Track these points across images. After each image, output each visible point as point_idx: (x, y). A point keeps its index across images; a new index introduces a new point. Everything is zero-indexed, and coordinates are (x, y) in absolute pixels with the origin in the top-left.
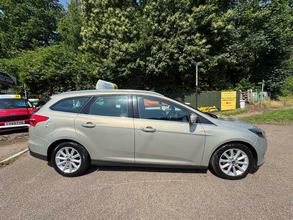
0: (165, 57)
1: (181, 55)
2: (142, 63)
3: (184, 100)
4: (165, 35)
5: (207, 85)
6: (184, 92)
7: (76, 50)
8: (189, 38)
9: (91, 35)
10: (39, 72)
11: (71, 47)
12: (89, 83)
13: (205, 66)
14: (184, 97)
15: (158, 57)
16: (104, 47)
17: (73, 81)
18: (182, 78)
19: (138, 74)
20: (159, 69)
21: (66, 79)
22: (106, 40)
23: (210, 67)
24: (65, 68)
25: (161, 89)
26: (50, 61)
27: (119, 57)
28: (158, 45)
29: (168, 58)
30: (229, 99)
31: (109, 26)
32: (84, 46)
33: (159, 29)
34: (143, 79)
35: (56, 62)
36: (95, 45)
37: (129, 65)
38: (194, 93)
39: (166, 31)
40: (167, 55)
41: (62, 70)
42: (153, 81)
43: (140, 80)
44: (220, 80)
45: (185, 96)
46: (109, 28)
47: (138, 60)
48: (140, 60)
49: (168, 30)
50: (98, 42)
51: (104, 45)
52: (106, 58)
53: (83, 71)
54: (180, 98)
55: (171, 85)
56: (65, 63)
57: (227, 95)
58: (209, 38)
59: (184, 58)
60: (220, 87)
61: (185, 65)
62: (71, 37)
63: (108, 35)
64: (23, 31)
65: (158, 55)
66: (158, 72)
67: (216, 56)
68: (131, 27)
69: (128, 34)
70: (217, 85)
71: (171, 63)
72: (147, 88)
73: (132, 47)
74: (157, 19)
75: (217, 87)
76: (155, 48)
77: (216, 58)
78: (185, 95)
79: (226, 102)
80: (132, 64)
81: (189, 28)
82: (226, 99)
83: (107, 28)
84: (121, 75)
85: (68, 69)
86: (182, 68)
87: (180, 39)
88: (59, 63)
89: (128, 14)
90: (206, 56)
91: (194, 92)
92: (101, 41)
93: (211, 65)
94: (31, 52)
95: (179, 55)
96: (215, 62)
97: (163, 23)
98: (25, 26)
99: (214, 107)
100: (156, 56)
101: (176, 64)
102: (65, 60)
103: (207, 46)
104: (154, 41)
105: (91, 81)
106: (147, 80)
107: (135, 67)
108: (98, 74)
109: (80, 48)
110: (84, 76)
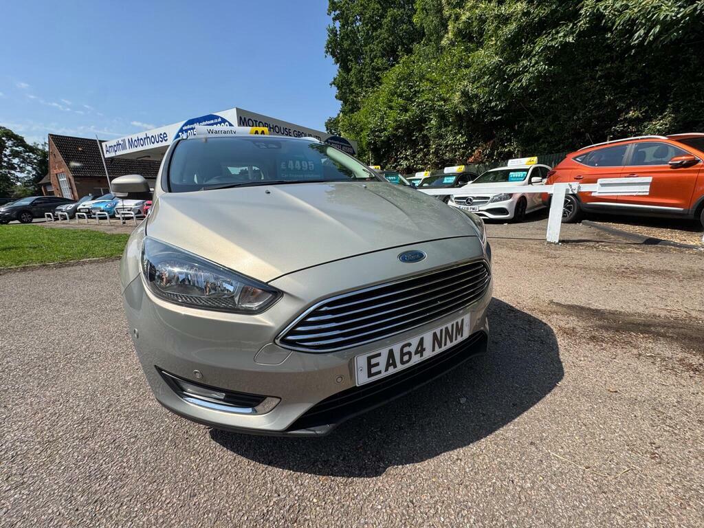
7: (437, 50)
12: (451, 131)
19: (594, 64)
24: (414, 106)
32: (450, 34)
41: (409, 110)
43: (598, 88)
72: (631, 114)
85: (418, 106)
105: (455, 126)
106: (634, 76)
107: (570, 39)
108: (463, 103)
109: (444, 42)
110: (442, 117)
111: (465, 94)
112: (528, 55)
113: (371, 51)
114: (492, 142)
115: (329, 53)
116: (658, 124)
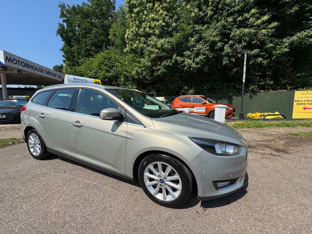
0: (205, 48)
1: (227, 43)
2: (179, 58)
3: (232, 102)
4: (207, 20)
5: (270, 82)
6: (232, 92)
7: (121, 52)
8: (240, 18)
9: (133, 36)
10: (95, 76)
11: (118, 51)
12: (130, 83)
13: (266, 54)
14: (233, 99)
15: (196, 49)
16: (143, 46)
17: (118, 82)
18: (229, 74)
19: (176, 72)
20: (197, 64)
21: (113, 81)
22: (144, 39)
23: (275, 55)
24: (113, 71)
25: (201, 88)
26: (103, 65)
27: (155, 55)
28: (198, 35)
29: (208, 50)
30: (309, 102)
31: (148, 24)
32: (127, 49)
33: (200, 15)
34: (182, 77)
35: (106, 65)
36: (135, 45)
37: (164, 63)
38: (247, 94)
39: (209, 15)
40: (207, 46)
41: (110, 72)
42: (192, 80)
43: (177, 79)
44: (297, 74)
45: (234, 97)
46: (148, 26)
47: (175, 56)
48: (177, 56)
49: (210, 14)
50: (137, 42)
51: (142, 45)
52: (143, 57)
53: (126, 72)
54: (226, 100)
55: (215, 83)
56: (113, 66)
57: (307, 96)
58: (276, 12)
59: (231, 46)
60: (295, 84)
61: (233, 56)
62: (118, 41)
63: (146, 33)
64: (88, 42)
65: (196, 47)
66: (196, 68)
67: (288, 38)
68: (171, 20)
69: (166, 28)
70: (288, 81)
71: (211, 56)
72: (185, 88)
73: (168, 42)
74: (198, 3)
75: (289, 84)
76: (193, 39)
77: (287, 41)
78: (233, 95)
79: (304, 106)
80: (167, 61)
81: (241, 5)
82: (304, 102)
83: (146, 26)
84: (156, 74)
85: (115, 71)
86: (226, 60)
87: (227, 23)
88: (108, 67)
89: (168, 5)
90: (269, 40)
91: (248, 92)
92: (140, 41)
93: (278, 52)
94: (92, 59)
95: (222, 44)
96: (286, 47)
97: (204, 6)
98: (89, 37)
99: (277, 113)
100: (194, 48)
101: (218, 56)
102: (113, 63)
103: (270, 24)
104: (194, 31)
105: (132, 82)
106: (185, 78)
107: (171, 64)
108: (137, 75)
109: (125, 50)
110: (126, 77)
111: (137, 72)
112: (159, 65)
113: (86, 42)
114: (146, 90)
115: (59, 35)
116: (191, 91)
